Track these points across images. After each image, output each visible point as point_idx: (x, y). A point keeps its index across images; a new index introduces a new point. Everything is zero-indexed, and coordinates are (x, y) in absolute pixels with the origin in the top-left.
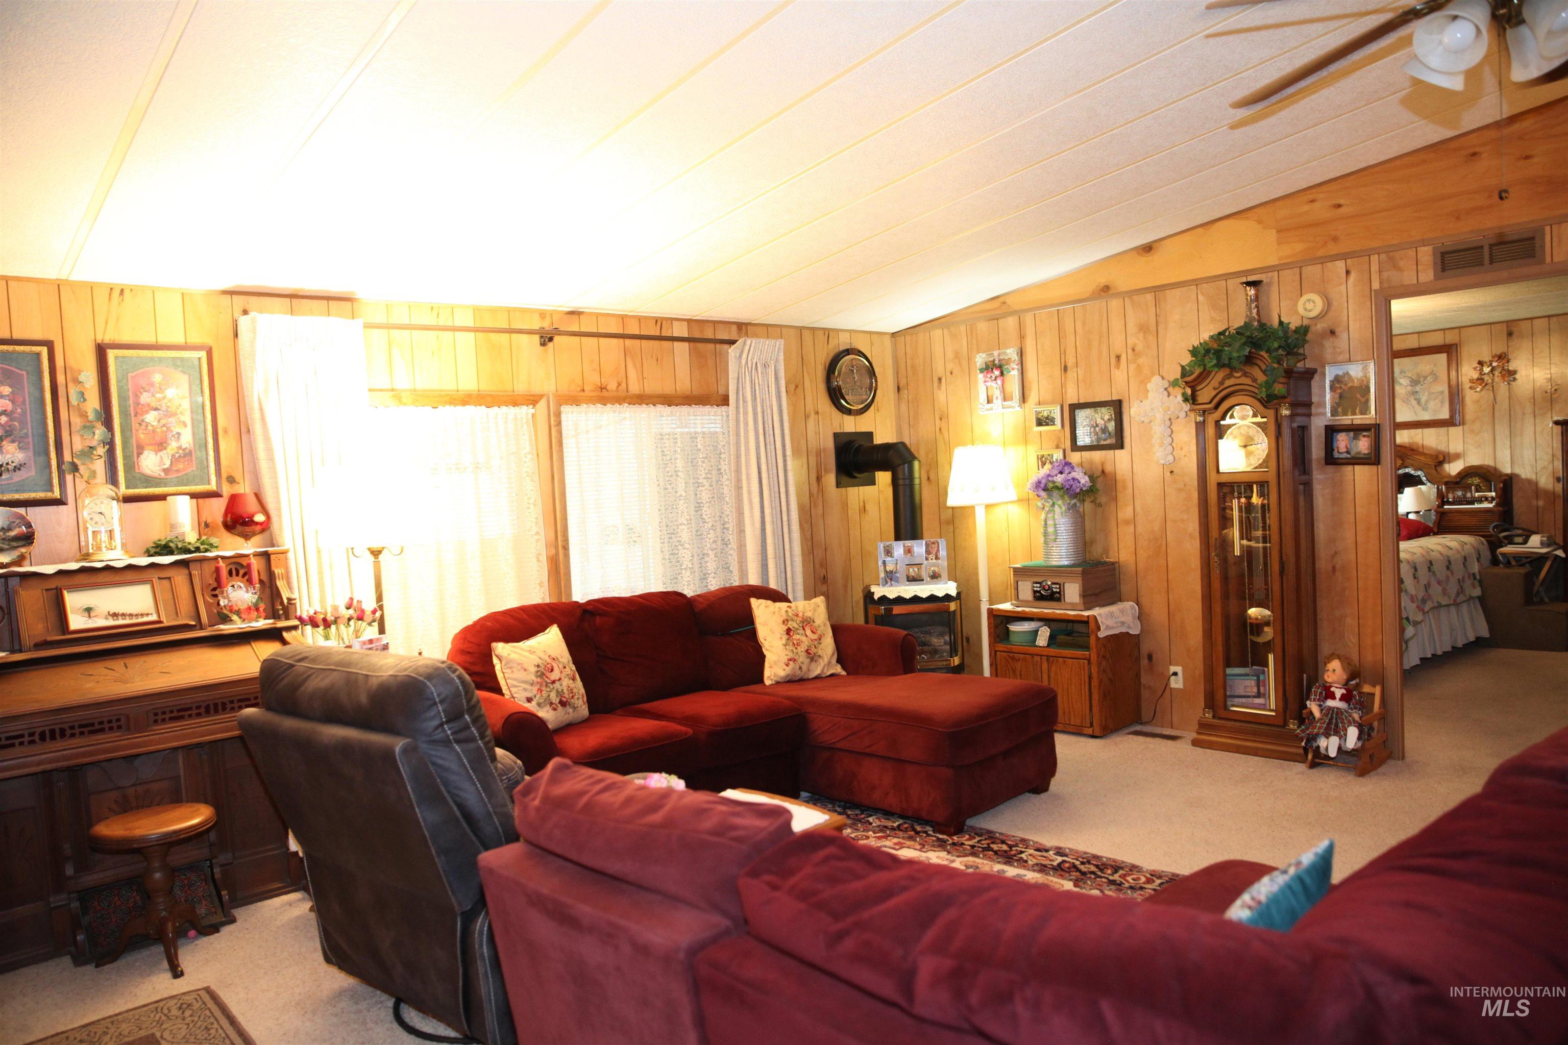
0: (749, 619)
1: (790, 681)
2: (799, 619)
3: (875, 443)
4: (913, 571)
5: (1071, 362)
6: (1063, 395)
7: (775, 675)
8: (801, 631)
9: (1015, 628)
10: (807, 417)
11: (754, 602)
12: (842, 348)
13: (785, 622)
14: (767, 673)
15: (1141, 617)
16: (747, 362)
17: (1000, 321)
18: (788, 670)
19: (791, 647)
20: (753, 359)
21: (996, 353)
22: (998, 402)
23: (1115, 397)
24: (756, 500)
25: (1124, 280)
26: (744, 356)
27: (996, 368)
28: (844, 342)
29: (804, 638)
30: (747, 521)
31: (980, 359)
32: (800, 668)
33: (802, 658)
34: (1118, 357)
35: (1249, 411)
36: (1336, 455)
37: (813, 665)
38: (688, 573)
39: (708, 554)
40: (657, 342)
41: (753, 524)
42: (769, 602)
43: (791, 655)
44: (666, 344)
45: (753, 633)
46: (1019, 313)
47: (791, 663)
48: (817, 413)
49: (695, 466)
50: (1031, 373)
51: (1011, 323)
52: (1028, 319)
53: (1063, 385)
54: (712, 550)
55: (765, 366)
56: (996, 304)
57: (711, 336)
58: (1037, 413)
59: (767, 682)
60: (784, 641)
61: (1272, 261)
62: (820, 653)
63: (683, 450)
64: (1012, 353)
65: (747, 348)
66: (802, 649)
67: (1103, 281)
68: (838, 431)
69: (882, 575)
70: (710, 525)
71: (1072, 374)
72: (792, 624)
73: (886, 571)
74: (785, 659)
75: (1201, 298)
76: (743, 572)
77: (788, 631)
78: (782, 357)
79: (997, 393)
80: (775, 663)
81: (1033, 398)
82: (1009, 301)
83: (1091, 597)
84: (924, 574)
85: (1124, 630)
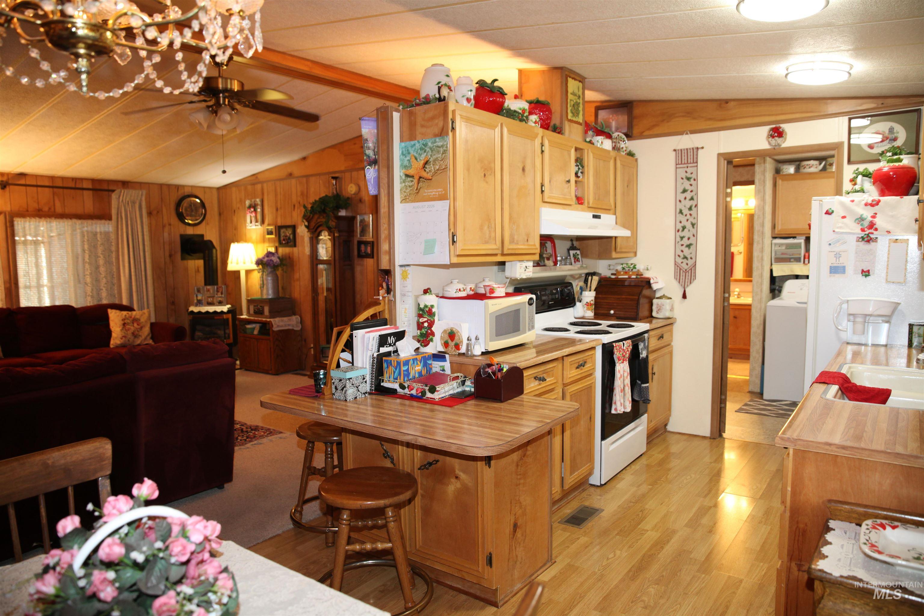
0: (107, 318)
1: (123, 346)
2: (131, 319)
3: (205, 239)
4: (210, 300)
5: (279, 207)
6: (276, 222)
7: (116, 343)
8: (131, 324)
9: (249, 326)
10: (164, 226)
11: (109, 311)
12: (186, 194)
13: (123, 320)
14: (112, 342)
15: (302, 322)
16: (122, 201)
17: (256, 186)
18: (122, 341)
19: (124, 331)
20: (126, 199)
21: (253, 200)
22: (253, 222)
23: (293, 224)
24: (127, 265)
25: (297, 172)
26: (121, 198)
27: (253, 206)
28: (187, 191)
29: (132, 328)
30: (122, 274)
31: (248, 203)
32: (129, 340)
33: (130, 336)
34: (294, 206)
35: (327, 233)
36: (361, 254)
37: (136, 339)
38: (90, 297)
39: (102, 290)
40: (72, 191)
41: (125, 276)
42: (118, 311)
43: (124, 334)
44: (79, 192)
45: (108, 325)
46: (262, 183)
47: (124, 338)
48: (170, 225)
49: (95, 247)
50: (266, 211)
51: (259, 186)
52: (265, 185)
53: (276, 217)
54: (104, 287)
55: (134, 203)
56: (254, 178)
57: (106, 188)
58: (267, 229)
59: (112, 346)
60: (121, 328)
61: (343, 168)
62: (140, 334)
63: (88, 240)
64: (258, 201)
65: (122, 194)
66: (130, 332)
67: (289, 171)
68: (183, 233)
69: (196, 301)
70: (103, 276)
71: (279, 212)
72: (126, 321)
73: (197, 300)
74: (120, 336)
75: (321, 182)
76: (121, 298)
77: (124, 324)
78: (144, 199)
79: (253, 219)
80: (116, 338)
81: (266, 222)
82: (259, 176)
83: (274, 314)
84: (215, 301)
85: (290, 328)
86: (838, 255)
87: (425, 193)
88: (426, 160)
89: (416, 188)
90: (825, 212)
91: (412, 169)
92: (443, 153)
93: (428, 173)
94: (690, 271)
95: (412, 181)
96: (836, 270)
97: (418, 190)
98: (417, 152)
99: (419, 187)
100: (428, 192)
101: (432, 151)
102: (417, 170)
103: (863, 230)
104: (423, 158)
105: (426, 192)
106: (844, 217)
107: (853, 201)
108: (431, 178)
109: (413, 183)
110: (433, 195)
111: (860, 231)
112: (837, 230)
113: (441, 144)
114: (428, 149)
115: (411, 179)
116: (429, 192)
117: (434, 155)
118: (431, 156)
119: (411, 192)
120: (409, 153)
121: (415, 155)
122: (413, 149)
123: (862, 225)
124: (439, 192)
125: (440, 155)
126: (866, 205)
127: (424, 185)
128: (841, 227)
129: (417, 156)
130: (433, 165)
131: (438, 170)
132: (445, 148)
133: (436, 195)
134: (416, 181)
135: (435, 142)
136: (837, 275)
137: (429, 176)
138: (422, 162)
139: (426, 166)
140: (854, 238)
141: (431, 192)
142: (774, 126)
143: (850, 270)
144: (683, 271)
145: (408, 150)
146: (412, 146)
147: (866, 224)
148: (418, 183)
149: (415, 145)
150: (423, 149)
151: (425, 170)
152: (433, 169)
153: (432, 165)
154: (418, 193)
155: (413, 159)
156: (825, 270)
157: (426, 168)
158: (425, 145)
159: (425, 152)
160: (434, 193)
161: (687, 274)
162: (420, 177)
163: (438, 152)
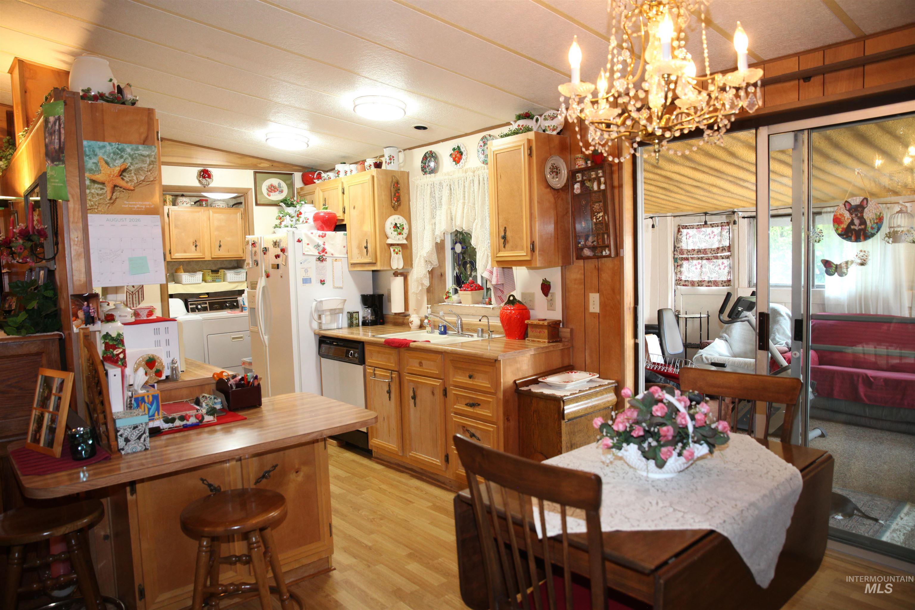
86: (306, 271)
87: (126, 204)
88: (123, 167)
89: (109, 198)
90: (297, 240)
91: (101, 175)
92: (150, 164)
93: (127, 182)
94: (137, 293)
95: (102, 189)
96: (306, 281)
97: (113, 201)
98: (108, 156)
99: (114, 197)
100: (129, 204)
101: (133, 159)
102: (109, 176)
103: (319, 253)
104: (118, 165)
105: (124, 203)
106: (308, 244)
107: (312, 233)
108: (132, 188)
109: (104, 191)
110: (138, 208)
111: (318, 254)
112: (306, 253)
113: (147, 153)
114: (125, 156)
115: (101, 186)
116: (131, 205)
117: (137, 164)
118: (131, 163)
119: (101, 201)
120: (96, 155)
121: (106, 158)
122: (103, 151)
123: (318, 250)
124: (145, 205)
125: (146, 165)
126: (319, 236)
127: (122, 196)
128: (307, 251)
129: (109, 160)
130: (135, 174)
131: (143, 181)
132: (152, 159)
133: (142, 208)
134: (108, 189)
135: (137, 149)
136: (307, 285)
137: (130, 185)
138: (118, 169)
139: (124, 174)
140: (315, 258)
141: (135, 205)
142: (202, 168)
143: (314, 280)
144: (130, 294)
145: (94, 151)
146: (101, 148)
147: (321, 249)
148: (113, 193)
149: (104, 147)
150: (118, 154)
151: (123, 179)
152: (135, 178)
153: (133, 174)
154: (113, 203)
155: (103, 163)
156: (300, 281)
157: (125, 176)
158: (123, 150)
159: (122, 157)
160: (138, 206)
161: (134, 296)
162: (115, 186)
163: (143, 161)
